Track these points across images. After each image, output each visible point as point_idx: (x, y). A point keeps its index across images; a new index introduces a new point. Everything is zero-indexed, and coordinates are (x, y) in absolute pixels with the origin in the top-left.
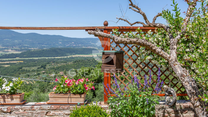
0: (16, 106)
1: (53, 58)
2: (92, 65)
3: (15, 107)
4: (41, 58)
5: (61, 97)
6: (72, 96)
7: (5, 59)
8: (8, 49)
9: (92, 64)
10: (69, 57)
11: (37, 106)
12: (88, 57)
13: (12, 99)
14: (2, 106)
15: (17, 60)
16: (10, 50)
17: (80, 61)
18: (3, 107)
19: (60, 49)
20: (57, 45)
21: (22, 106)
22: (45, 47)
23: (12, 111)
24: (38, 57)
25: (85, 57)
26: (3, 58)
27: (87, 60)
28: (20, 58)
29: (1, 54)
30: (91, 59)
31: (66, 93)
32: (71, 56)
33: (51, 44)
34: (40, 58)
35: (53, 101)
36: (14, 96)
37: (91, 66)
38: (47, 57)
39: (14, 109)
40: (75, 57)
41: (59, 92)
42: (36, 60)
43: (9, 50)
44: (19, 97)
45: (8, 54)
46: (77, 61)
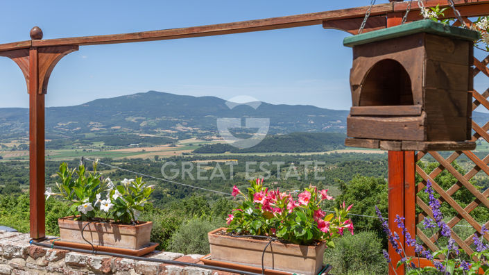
0: (125, 260)
1: (296, 154)
2: (383, 173)
3: (121, 262)
4: (272, 154)
5: (244, 246)
6: (277, 246)
7: (205, 155)
8: (211, 135)
9: (382, 171)
10: (329, 153)
11: (174, 266)
12: (374, 155)
13: (118, 236)
14: (93, 254)
15: (226, 158)
16: (215, 137)
17: (354, 163)
18: (93, 257)
19: (310, 136)
20: (305, 126)
21: (139, 260)
22: (279, 131)
23: (113, 271)
24: (265, 152)
25: (368, 155)
26: (203, 153)
27: (372, 161)
28: (232, 152)
29: (200, 145)
30: (382, 160)
31: (262, 234)
32: (333, 152)
33: (292, 125)
34: (269, 154)
35: (219, 255)
36: (123, 230)
37: (380, 175)
38: (283, 152)
39: (118, 266)
40: (343, 154)
41: (239, 230)
42: (262, 157)
43: (213, 137)
44: (133, 232)
45: (211, 144)
46: (349, 164)
